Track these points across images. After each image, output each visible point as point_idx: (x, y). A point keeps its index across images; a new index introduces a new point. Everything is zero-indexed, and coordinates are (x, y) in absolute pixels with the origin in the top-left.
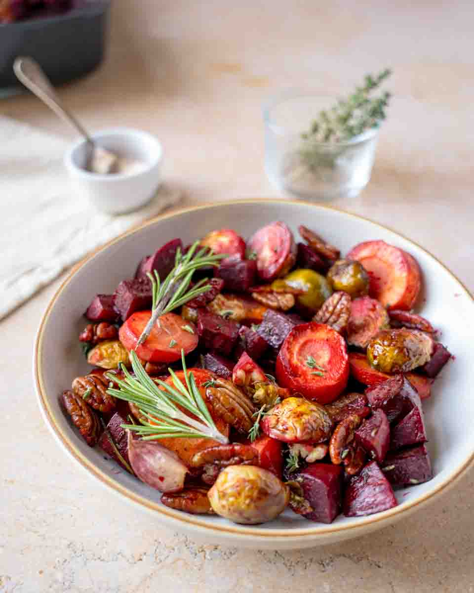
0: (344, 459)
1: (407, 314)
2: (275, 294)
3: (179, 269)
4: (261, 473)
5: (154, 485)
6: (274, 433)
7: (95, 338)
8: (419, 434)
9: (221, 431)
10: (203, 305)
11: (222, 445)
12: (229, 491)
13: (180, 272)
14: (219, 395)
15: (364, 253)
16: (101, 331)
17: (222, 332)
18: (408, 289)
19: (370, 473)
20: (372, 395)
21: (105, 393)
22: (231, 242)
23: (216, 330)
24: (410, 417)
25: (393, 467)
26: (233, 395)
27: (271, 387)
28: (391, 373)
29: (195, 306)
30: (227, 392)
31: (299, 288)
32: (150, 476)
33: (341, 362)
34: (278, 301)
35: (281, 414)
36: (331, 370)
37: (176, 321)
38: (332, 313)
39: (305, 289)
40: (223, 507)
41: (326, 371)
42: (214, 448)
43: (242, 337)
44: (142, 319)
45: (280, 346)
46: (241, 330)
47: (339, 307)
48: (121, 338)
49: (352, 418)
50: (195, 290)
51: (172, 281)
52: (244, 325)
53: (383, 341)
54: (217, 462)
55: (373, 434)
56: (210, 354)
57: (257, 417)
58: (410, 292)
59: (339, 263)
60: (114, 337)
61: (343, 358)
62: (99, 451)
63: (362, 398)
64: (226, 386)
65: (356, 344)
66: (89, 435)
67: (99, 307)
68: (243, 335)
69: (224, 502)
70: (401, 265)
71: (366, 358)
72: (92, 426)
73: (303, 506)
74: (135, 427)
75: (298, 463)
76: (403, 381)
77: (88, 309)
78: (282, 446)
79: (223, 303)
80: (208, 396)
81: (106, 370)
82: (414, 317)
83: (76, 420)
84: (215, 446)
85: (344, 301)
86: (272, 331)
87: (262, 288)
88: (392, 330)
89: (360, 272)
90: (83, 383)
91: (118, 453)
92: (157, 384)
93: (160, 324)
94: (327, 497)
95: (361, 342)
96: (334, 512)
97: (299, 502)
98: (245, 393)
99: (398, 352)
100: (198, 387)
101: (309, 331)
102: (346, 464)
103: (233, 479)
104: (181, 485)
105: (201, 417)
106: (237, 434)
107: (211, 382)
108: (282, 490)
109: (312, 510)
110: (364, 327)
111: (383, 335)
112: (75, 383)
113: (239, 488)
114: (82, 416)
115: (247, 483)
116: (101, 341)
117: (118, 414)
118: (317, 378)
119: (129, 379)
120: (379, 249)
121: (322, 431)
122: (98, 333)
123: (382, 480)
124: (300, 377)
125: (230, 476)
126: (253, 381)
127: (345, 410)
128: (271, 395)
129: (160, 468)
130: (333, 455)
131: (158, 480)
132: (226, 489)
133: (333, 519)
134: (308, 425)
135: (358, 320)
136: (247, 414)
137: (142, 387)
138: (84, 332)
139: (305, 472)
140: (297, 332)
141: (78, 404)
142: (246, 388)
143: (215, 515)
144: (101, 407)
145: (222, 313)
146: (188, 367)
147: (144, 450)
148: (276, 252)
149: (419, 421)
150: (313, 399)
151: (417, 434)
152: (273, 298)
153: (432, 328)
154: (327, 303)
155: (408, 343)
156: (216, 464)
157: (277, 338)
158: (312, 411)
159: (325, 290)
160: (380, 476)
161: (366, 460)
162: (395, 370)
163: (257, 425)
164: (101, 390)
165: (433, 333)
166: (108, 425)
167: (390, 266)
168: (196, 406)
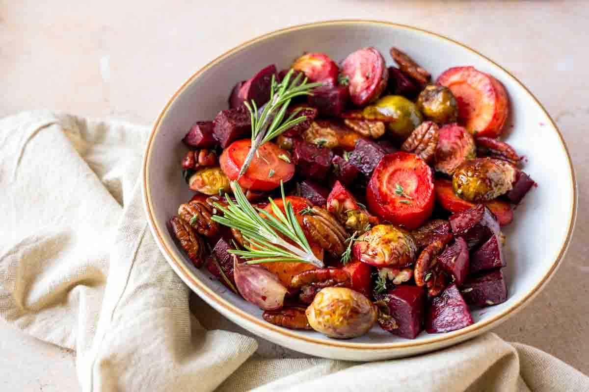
0: (427, 282)
1: (494, 141)
2: (366, 121)
3: (275, 100)
4: (353, 294)
5: (257, 304)
6: (365, 258)
7: (197, 165)
8: (496, 260)
9: (316, 255)
10: (298, 134)
11: (319, 269)
12: (325, 310)
13: (275, 104)
14: (315, 223)
15: (455, 78)
16: (203, 158)
17: (316, 161)
18: (495, 117)
19: (450, 295)
20: (456, 223)
21: (210, 219)
22: (324, 66)
23: (312, 159)
24: (489, 245)
25: (471, 289)
26: (327, 222)
27: (362, 215)
28: (475, 201)
29: (291, 135)
30: (321, 219)
31: (389, 115)
32: (254, 295)
33: (428, 192)
34: (369, 128)
35: (371, 240)
36: (418, 198)
37: (273, 150)
38: (421, 142)
39: (395, 117)
40: (319, 323)
41: (413, 200)
42: (311, 272)
43: (336, 166)
44: (240, 149)
45: (371, 174)
46: (334, 159)
47: (427, 136)
48: (223, 165)
49: (435, 244)
50: (291, 120)
51: (270, 111)
52: (338, 155)
53: (468, 172)
54: (313, 283)
55: (453, 260)
56: (306, 183)
57: (349, 243)
58: (498, 120)
59: (430, 88)
60: (214, 164)
61: (429, 187)
62: (205, 273)
63: (446, 225)
64: (321, 214)
65: (443, 171)
66: (197, 258)
67: (199, 135)
68: (336, 164)
69: (321, 319)
70: (489, 93)
71: (451, 185)
72: (198, 251)
73: (390, 323)
74: (239, 252)
75: (386, 284)
76: (484, 210)
77: (187, 135)
78: (372, 269)
79: (317, 131)
80: (305, 223)
81: (208, 196)
82: (501, 144)
83: (184, 245)
84: (312, 270)
85: (432, 130)
86: (363, 159)
87: (354, 115)
88: (477, 159)
89: (450, 99)
90: (189, 209)
91: (223, 274)
92: (258, 212)
93: (259, 153)
94: (411, 316)
95: (448, 169)
96: (417, 329)
97: (386, 320)
98: (337, 218)
99: (481, 183)
100: (295, 215)
101: (398, 160)
102: (428, 286)
103: (328, 299)
104: (281, 304)
105: (299, 243)
106: (331, 258)
107: (308, 210)
108: (371, 309)
109: (397, 327)
110: (451, 154)
111: (467, 164)
112: (181, 210)
113: (333, 308)
114: (190, 240)
115: (340, 304)
116: (202, 168)
117: (223, 239)
118: (404, 206)
119: (233, 207)
120: (469, 76)
121: (408, 256)
122: (200, 160)
123: (461, 301)
124: (389, 204)
125: (326, 297)
126: (346, 210)
127: (430, 236)
128: (362, 223)
129: (263, 289)
130: (417, 279)
131: (260, 299)
132: (322, 308)
133: (416, 336)
134: (395, 251)
135: (446, 145)
136: (340, 239)
137: (245, 215)
138: (186, 160)
139: (393, 293)
140: (387, 161)
141: (185, 229)
142: (339, 216)
143: (311, 330)
144: (206, 233)
145: (316, 141)
146: (286, 196)
147: (248, 272)
148: (367, 78)
149: (496, 248)
150: (400, 225)
151: (494, 259)
152: (365, 126)
153: (516, 156)
154: (415, 132)
155: (491, 174)
156: (314, 286)
157: (368, 166)
158: (399, 238)
159: (415, 117)
160: (459, 297)
161: (447, 284)
162: (478, 199)
163: (349, 249)
164: (205, 216)
165: (518, 162)
166: (214, 249)
167: (479, 93)
168: (294, 232)
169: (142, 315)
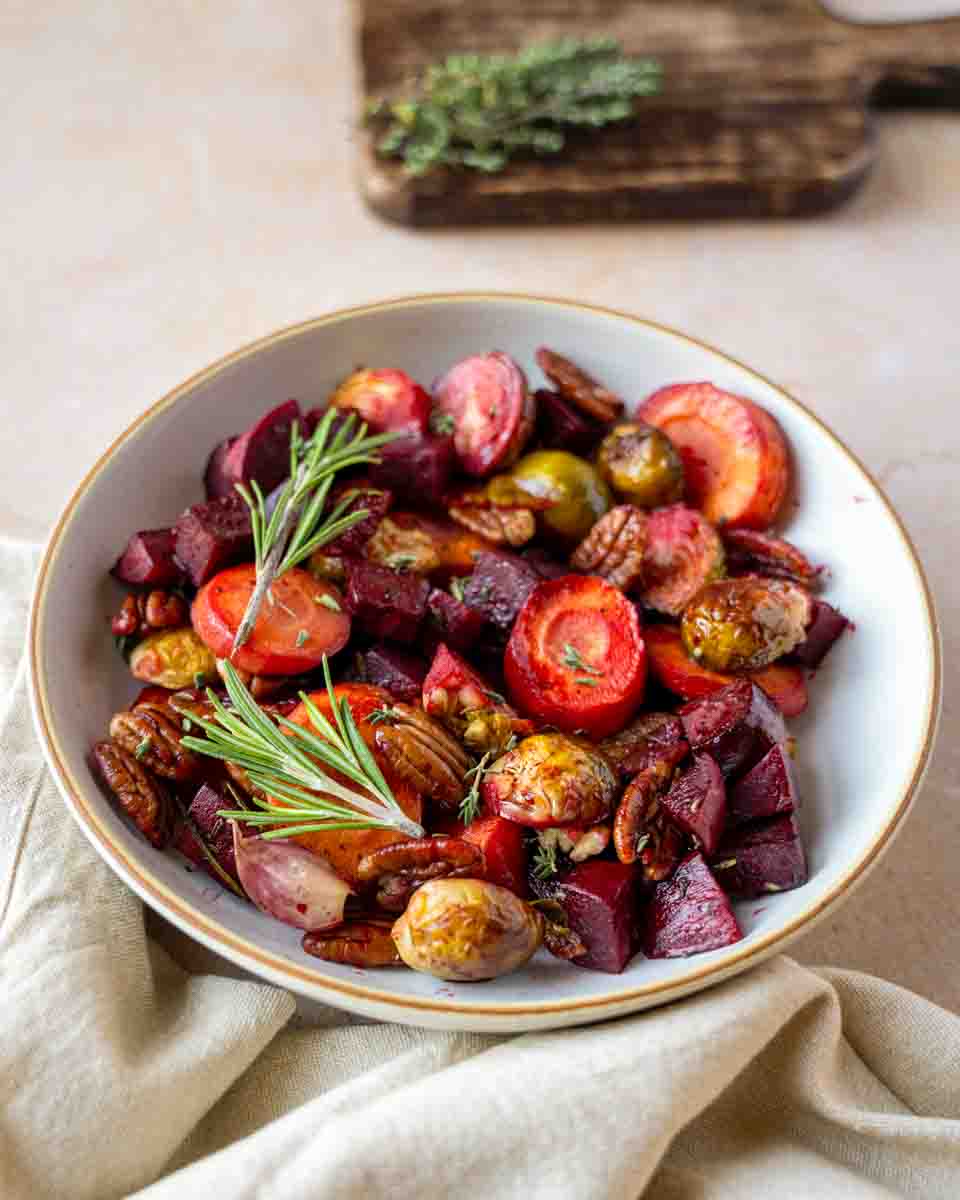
0: (642, 853)
1: (761, 538)
2: (495, 511)
3: (302, 477)
4: (488, 891)
5: (288, 921)
6: (509, 810)
7: (144, 626)
8: (782, 798)
9: (406, 810)
10: (353, 547)
11: (413, 840)
12: (433, 928)
13: (302, 487)
14: (400, 740)
15: (674, 407)
16: (156, 611)
17: (396, 604)
18: (762, 487)
19: (690, 877)
20: (693, 721)
21: (178, 743)
22: (400, 396)
23: (385, 601)
24: (765, 766)
25: (732, 863)
26: (425, 738)
27: (497, 717)
28: (727, 672)
29: (338, 551)
30: (413, 732)
31: (543, 495)
32: (279, 902)
33: (631, 657)
34: (502, 526)
35: (519, 770)
36: (612, 672)
37: (303, 585)
38: (611, 548)
39: (554, 497)
40: (422, 956)
41: (602, 676)
42: (398, 847)
43: (436, 611)
44: (234, 587)
45: (511, 624)
46: (431, 598)
47: (623, 537)
48: (198, 625)
49: (654, 769)
50: (338, 519)
51: (290, 504)
52: (439, 587)
53: (712, 610)
54: (404, 871)
55: (693, 807)
56: (376, 651)
57: (474, 778)
58: (766, 492)
59: (623, 431)
60: (179, 621)
61: (633, 646)
62: (175, 858)
63: (672, 725)
64: (413, 720)
65: (661, 608)
66: (156, 829)
67: (144, 563)
68: (437, 607)
69: (424, 949)
70: (747, 439)
71: (678, 638)
72: (159, 811)
73: (568, 943)
74: (247, 815)
75: (555, 863)
76: (751, 693)
77: (120, 561)
78: (522, 835)
79: (393, 537)
80: (379, 743)
81: (172, 692)
82: (775, 545)
83: (127, 802)
84: (400, 843)
85: (633, 525)
86: (493, 593)
87: (468, 498)
88: (731, 580)
89: (665, 454)
90: (132, 724)
91: (213, 861)
92: (277, 723)
93: (275, 596)
94: (611, 926)
95: (671, 604)
96: (627, 951)
97: (560, 936)
98: (447, 729)
99: (741, 634)
100: (357, 725)
101: (566, 592)
102: (645, 862)
103: (437, 907)
104: (340, 918)
105: (370, 786)
106: (439, 814)
107: (382, 713)
108: (529, 921)
109: (584, 951)
110: (676, 570)
111: (711, 593)
112: (115, 726)
113: (449, 924)
114: (137, 792)
115: (464, 914)
116: (156, 632)
117: (207, 786)
118: (587, 690)
119: (223, 716)
120: (702, 402)
121: (600, 801)
122: (150, 615)
123: (713, 890)
124: (552, 687)
125: (432, 902)
126: (464, 707)
127: (641, 750)
128: (498, 732)
129: (299, 888)
130: (621, 848)
131: (294, 911)
132: (425, 925)
133: (623, 966)
134: (571, 792)
135: (663, 552)
136: (454, 771)
137: (251, 732)
138: (121, 617)
139: (571, 881)
140: (544, 594)
141: (128, 771)
142: (448, 721)
143: (403, 966)
144: (172, 772)
145: (394, 560)
146: (334, 683)
147: (264, 856)
148: (492, 417)
149: (781, 773)
150: (577, 732)
151: (778, 796)
152: (493, 522)
153: (809, 568)
154: (598, 527)
155: (760, 614)
156: (403, 876)
157: (504, 608)
158: (579, 762)
159: (596, 498)
160: (710, 882)
161: (683, 854)
162: (738, 668)
163: (474, 793)
164: (169, 738)
165: (812, 578)
166: (191, 808)
167: (725, 437)
168: (357, 765)
169: (45, 968)
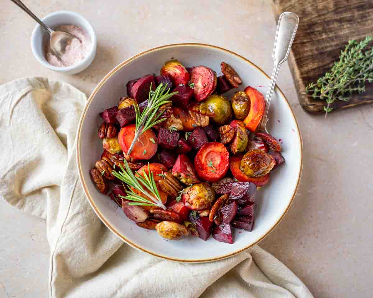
0: (215, 220)
2: (200, 115)
5: (133, 220)
6: (187, 204)
7: (106, 137)
11: (163, 210)
14: (164, 184)
19: (225, 225)
25: (236, 223)
26: (170, 183)
27: (188, 180)
31: (213, 112)
32: (131, 216)
34: (201, 121)
35: (191, 195)
36: (219, 169)
37: (148, 135)
39: (216, 114)
41: (217, 169)
44: (130, 134)
46: (179, 142)
49: (224, 197)
56: (163, 153)
57: (181, 193)
60: (115, 136)
61: (226, 164)
64: (169, 178)
66: (104, 191)
67: (108, 119)
68: (180, 144)
75: (196, 215)
79: (172, 120)
80: (159, 184)
81: (112, 155)
83: (98, 186)
86: (195, 141)
87: (194, 108)
90: (101, 166)
93: (140, 139)
101: (213, 146)
105: (155, 194)
107: (161, 175)
112: (97, 165)
114: (101, 184)
122: (108, 134)
124: (204, 170)
125: (165, 226)
126: (181, 177)
128: (188, 183)
129: (136, 214)
130: (210, 218)
133: (206, 239)
134: (202, 203)
136: (176, 191)
138: (101, 134)
139: (198, 221)
141: (99, 178)
144: (110, 179)
145: (171, 127)
146: (150, 163)
147: (129, 206)
148: (204, 87)
152: (199, 119)
157: (197, 145)
158: (206, 195)
163: (180, 197)
164: (109, 171)
168: (153, 189)
169: (76, 231)
